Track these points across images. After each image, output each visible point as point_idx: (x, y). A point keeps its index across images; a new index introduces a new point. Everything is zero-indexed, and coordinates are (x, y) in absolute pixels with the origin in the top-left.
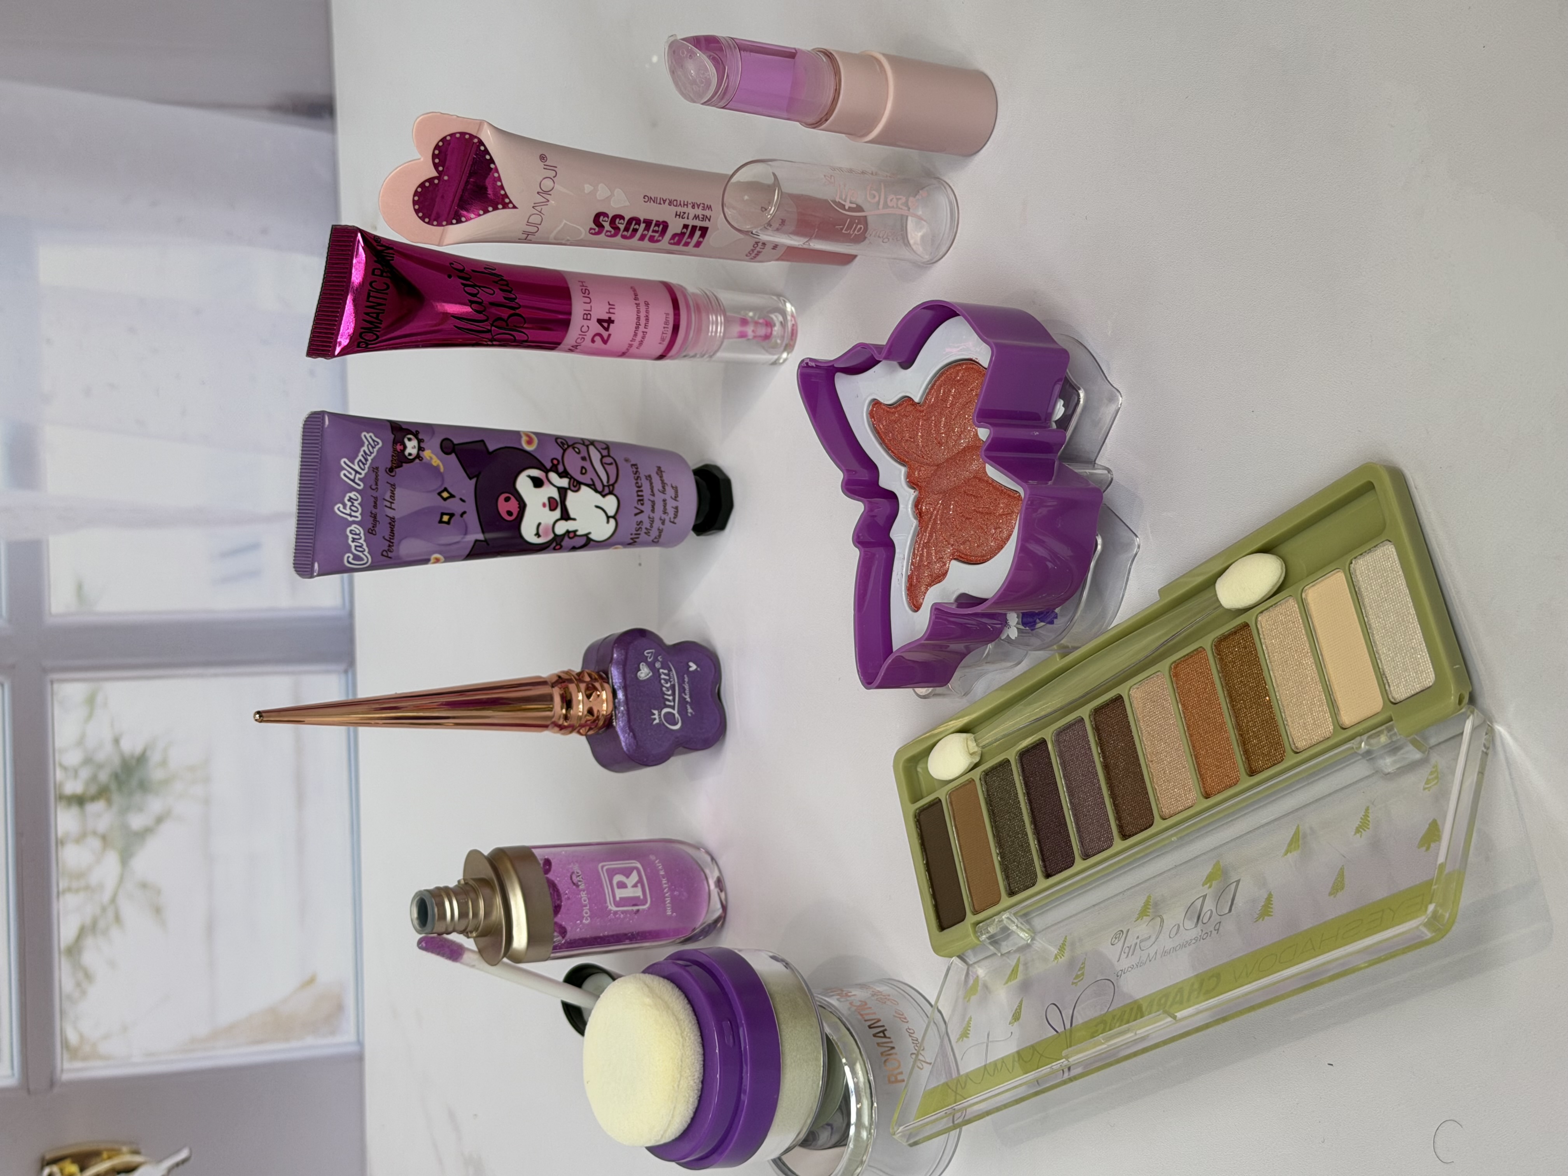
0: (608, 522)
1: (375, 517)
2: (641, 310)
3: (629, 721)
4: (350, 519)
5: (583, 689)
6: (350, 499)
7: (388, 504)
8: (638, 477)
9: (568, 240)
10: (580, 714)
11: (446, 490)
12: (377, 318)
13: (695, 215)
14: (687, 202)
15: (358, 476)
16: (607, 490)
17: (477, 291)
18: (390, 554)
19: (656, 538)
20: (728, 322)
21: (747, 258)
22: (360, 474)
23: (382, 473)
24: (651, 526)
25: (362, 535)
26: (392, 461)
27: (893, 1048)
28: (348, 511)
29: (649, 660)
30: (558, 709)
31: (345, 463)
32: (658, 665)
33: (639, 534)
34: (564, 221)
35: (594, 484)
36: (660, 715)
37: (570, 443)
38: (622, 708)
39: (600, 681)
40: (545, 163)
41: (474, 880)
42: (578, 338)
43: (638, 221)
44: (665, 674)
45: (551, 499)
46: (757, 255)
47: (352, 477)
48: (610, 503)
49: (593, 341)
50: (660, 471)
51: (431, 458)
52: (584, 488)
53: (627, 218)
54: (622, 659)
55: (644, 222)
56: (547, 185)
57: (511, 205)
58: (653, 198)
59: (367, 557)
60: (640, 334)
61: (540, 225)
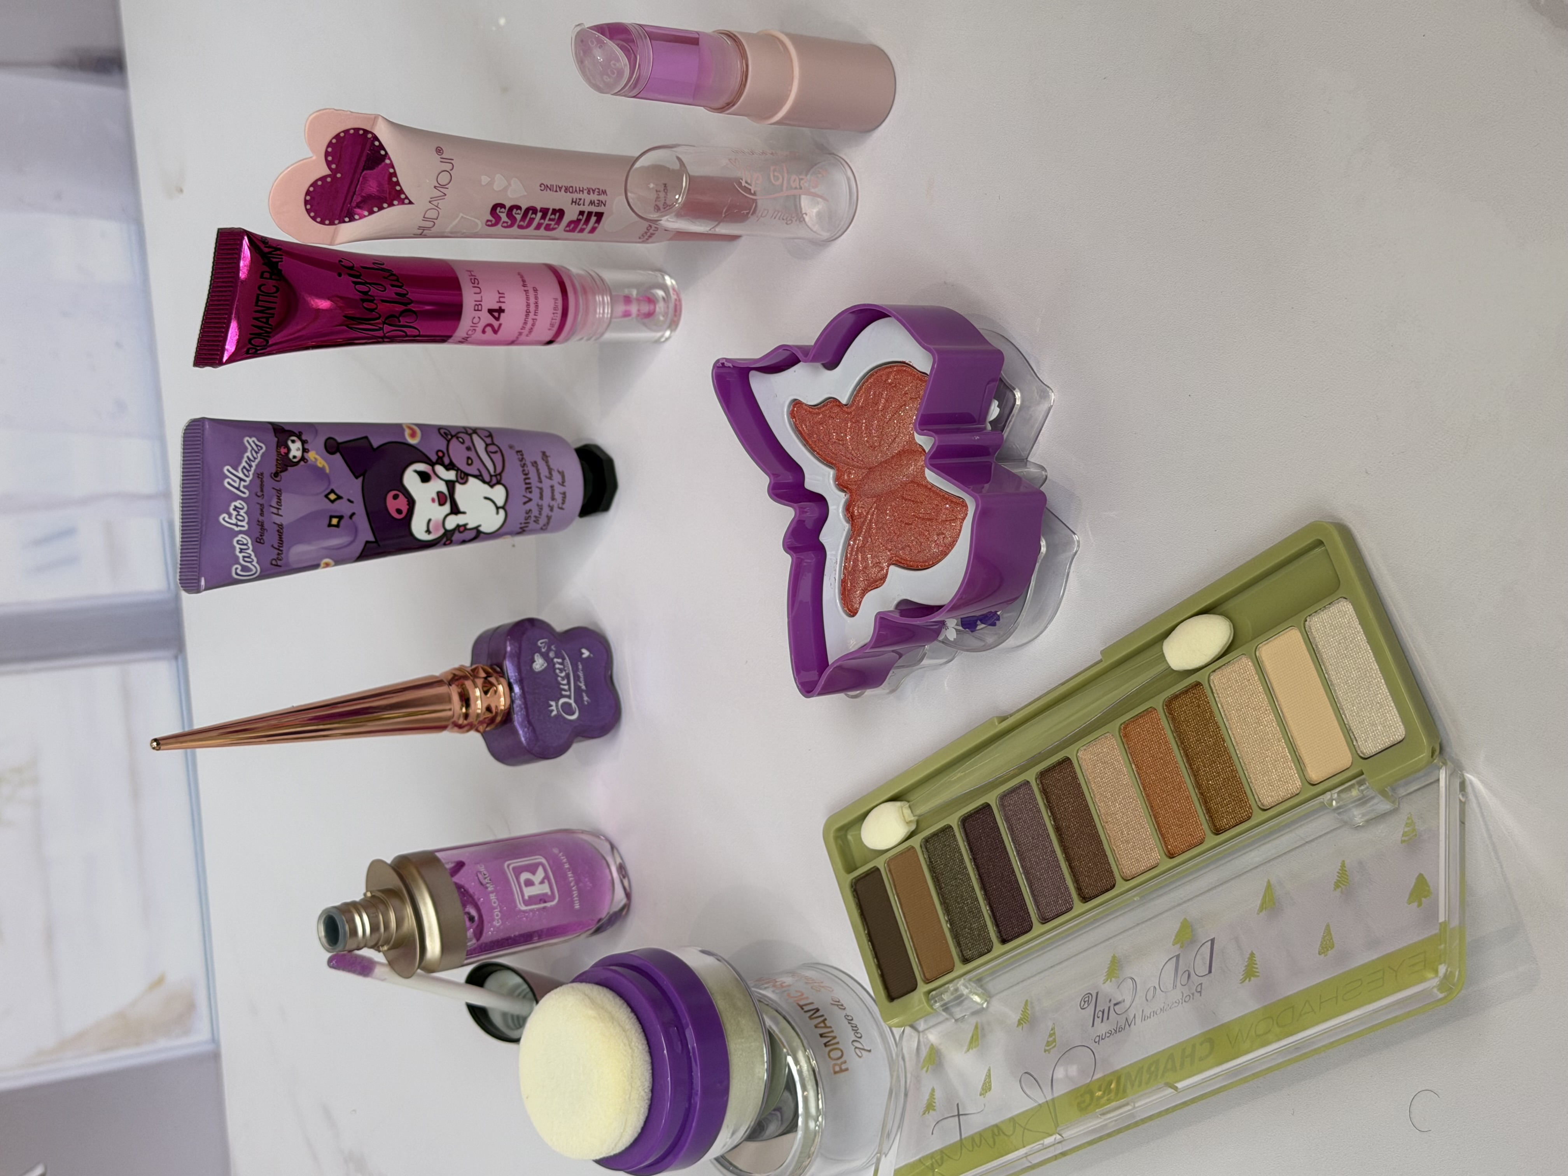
0: (498, 513)
1: (262, 525)
2: (530, 297)
3: (527, 715)
4: (236, 529)
5: (480, 686)
6: (236, 508)
7: (275, 511)
8: (524, 464)
9: (464, 233)
10: (479, 711)
11: (332, 491)
12: (267, 323)
13: (591, 201)
14: (583, 188)
15: (243, 483)
16: (494, 480)
17: (368, 289)
18: (279, 563)
19: (544, 525)
20: (613, 301)
21: (640, 240)
22: (245, 481)
23: (267, 479)
24: (540, 514)
25: (250, 545)
26: (277, 465)
27: (835, 1038)
28: (234, 521)
29: (543, 650)
30: (457, 707)
31: (228, 471)
32: (552, 655)
33: (528, 523)
34: (461, 215)
35: (481, 475)
36: (557, 706)
37: (453, 433)
38: (520, 702)
39: (495, 675)
40: (443, 156)
41: (379, 891)
42: (470, 330)
43: (534, 210)
44: (560, 663)
45: (439, 494)
46: (650, 237)
47: (236, 485)
48: (499, 494)
49: (484, 332)
50: (545, 456)
51: (316, 459)
52: (472, 480)
53: (524, 208)
54: (516, 652)
55: (540, 211)
56: (444, 178)
57: (406, 201)
58: (549, 186)
59: (255, 567)
60: (530, 322)
61: (436, 219)
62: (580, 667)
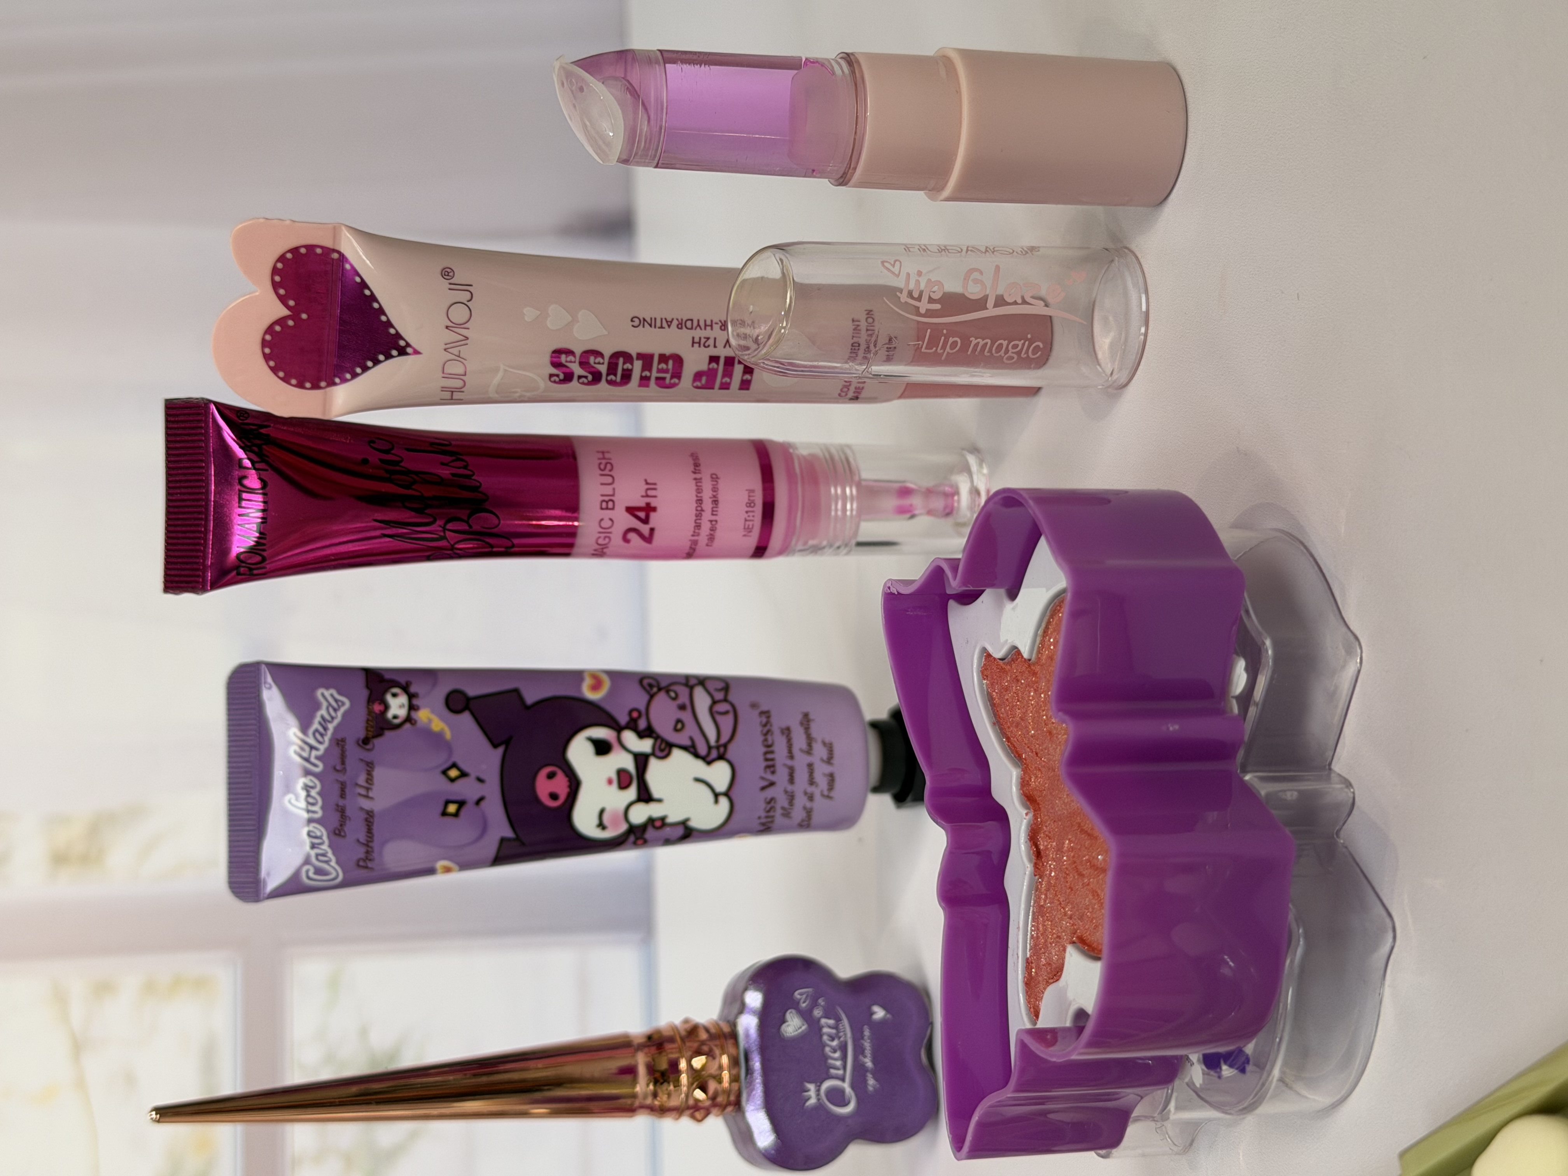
0: (716, 801)
1: (343, 812)
2: (704, 487)
4: (307, 816)
6: (305, 787)
7: (363, 792)
8: (769, 731)
9: (522, 395)
11: (454, 766)
15: (314, 753)
16: (714, 754)
18: (370, 864)
19: (803, 821)
20: (868, 494)
22: (317, 749)
23: (352, 747)
24: (791, 804)
25: (325, 838)
26: (367, 728)
28: (303, 805)
29: (803, 1005)
30: (644, 1085)
31: (295, 735)
32: (817, 1013)
33: (772, 817)
34: (503, 368)
35: (694, 746)
36: (818, 1091)
37: (664, 684)
39: (721, 1040)
40: (452, 281)
42: (599, 537)
44: (830, 1027)
45: (621, 772)
46: (858, 392)
47: (305, 755)
48: (719, 774)
49: (625, 540)
51: (430, 721)
52: (677, 753)
53: (607, 354)
55: (638, 358)
56: (459, 314)
57: (409, 350)
58: (649, 320)
59: (336, 870)
60: (707, 526)
61: (465, 375)
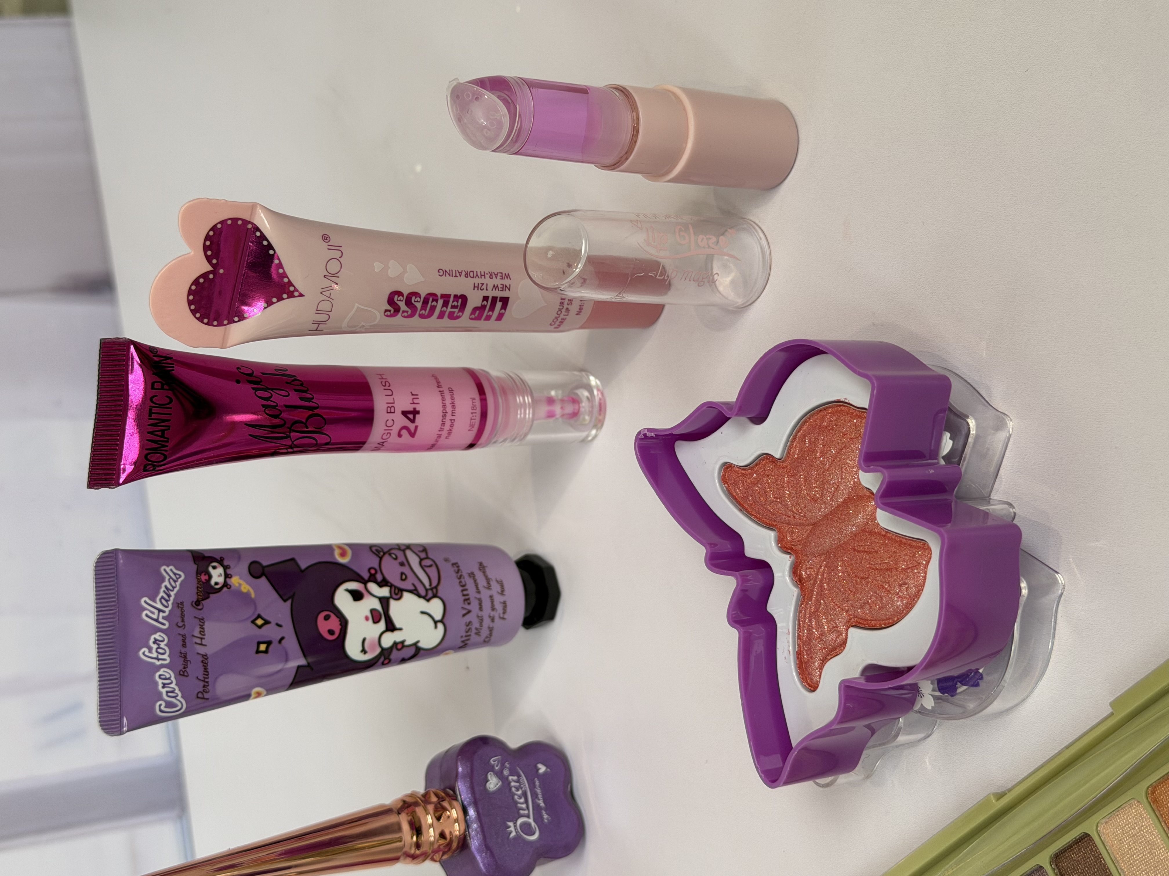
0: (436, 627)
1: (185, 657)
2: (446, 397)
3: (484, 838)
5: (431, 811)
6: (156, 641)
7: (198, 641)
8: (461, 576)
9: (363, 326)
10: (432, 839)
11: (259, 616)
12: (162, 436)
13: (494, 286)
14: (484, 272)
15: (161, 614)
16: (430, 594)
17: (270, 395)
18: (206, 696)
19: (487, 637)
20: (535, 402)
21: (552, 328)
22: (164, 612)
23: (188, 608)
24: (481, 625)
26: (197, 593)
28: (154, 655)
29: (497, 768)
30: (407, 836)
31: (145, 602)
32: (506, 772)
33: (470, 635)
34: (356, 304)
35: (416, 589)
36: (515, 826)
37: (385, 550)
38: (475, 825)
39: (447, 799)
40: (329, 244)
42: (384, 434)
44: (515, 781)
45: (373, 611)
46: (561, 322)
47: (155, 617)
48: (436, 607)
49: (400, 435)
50: (482, 567)
51: (240, 585)
52: (406, 595)
53: (423, 296)
54: (467, 772)
55: (441, 298)
56: (334, 267)
57: (296, 294)
58: (448, 271)
59: (181, 702)
60: (448, 423)
61: (331, 311)
62: (537, 783)
